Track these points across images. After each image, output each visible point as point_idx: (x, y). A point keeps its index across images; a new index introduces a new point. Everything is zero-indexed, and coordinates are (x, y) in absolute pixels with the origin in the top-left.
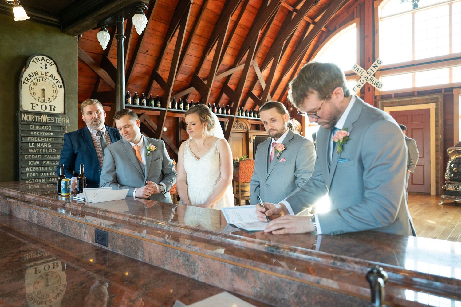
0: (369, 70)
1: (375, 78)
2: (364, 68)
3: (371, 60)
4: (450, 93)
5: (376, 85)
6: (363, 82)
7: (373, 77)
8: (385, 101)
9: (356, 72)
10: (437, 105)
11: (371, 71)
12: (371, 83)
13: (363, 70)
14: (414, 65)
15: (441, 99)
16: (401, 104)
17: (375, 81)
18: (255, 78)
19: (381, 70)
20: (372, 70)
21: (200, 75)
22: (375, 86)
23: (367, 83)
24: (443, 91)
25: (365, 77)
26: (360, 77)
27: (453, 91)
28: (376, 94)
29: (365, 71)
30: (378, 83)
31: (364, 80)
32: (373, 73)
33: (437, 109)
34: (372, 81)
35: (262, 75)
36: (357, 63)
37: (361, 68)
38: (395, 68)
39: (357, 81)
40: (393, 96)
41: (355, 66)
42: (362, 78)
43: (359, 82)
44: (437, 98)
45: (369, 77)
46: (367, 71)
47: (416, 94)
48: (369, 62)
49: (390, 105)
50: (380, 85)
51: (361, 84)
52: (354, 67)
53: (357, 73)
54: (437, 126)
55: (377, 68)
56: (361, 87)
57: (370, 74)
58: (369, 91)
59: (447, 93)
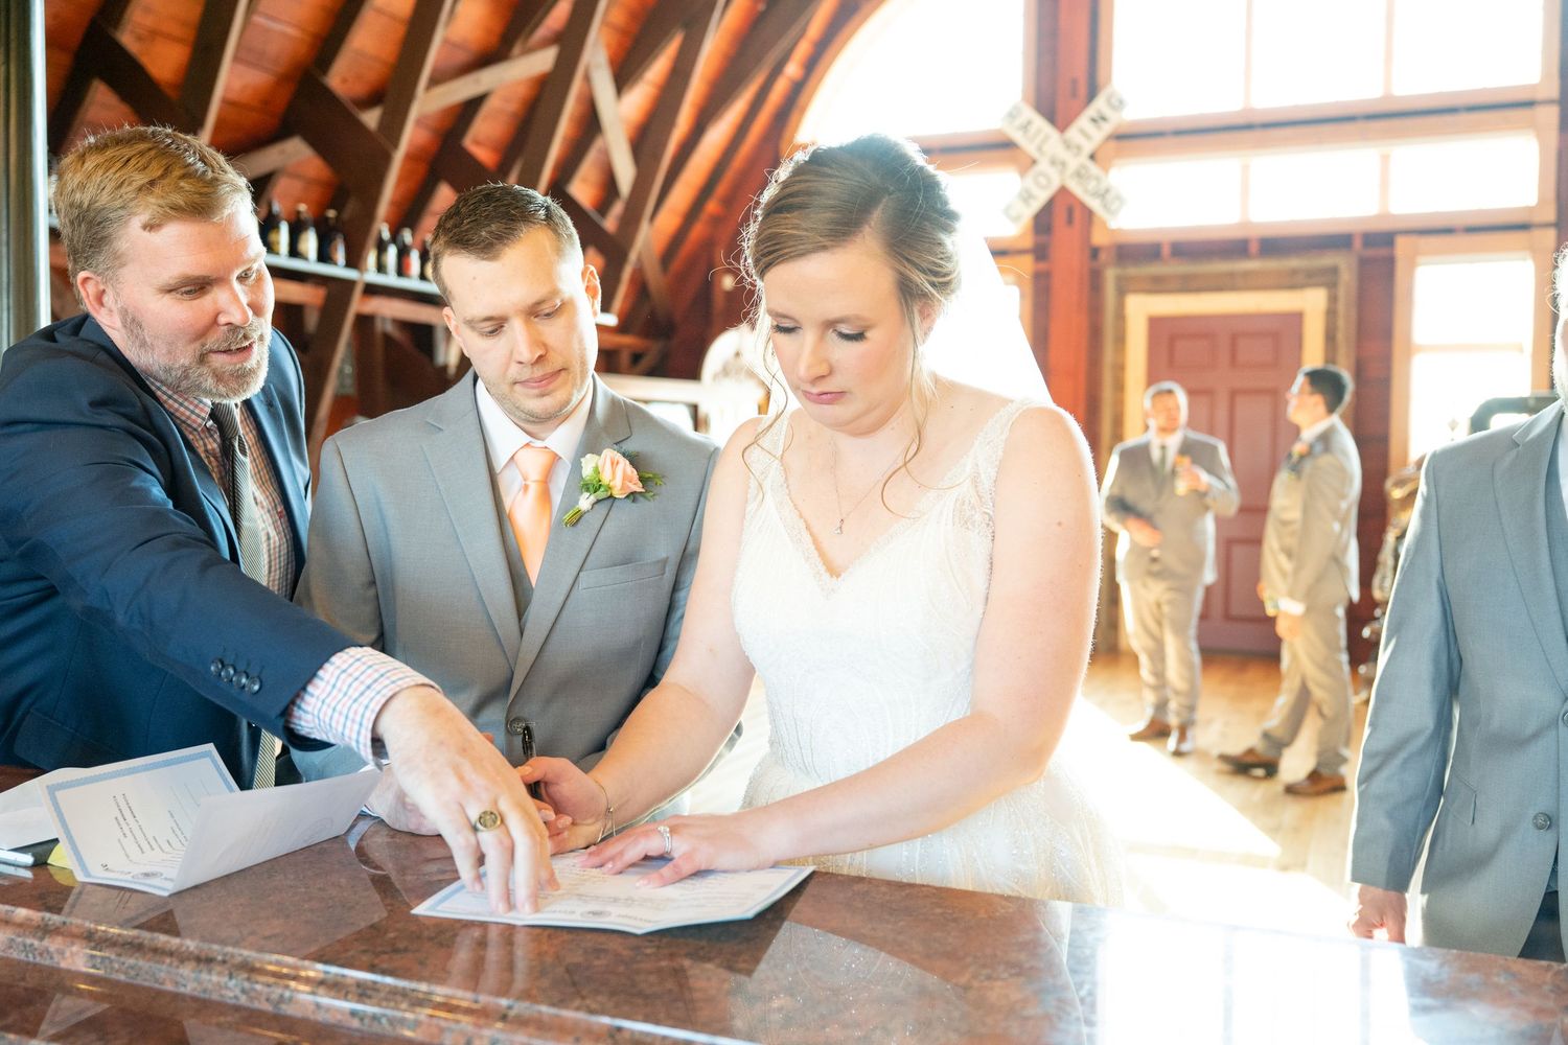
0: (1073, 133)
1: (1094, 169)
2: (1052, 122)
3: (1083, 90)
4: (1382, 252)
5: (1098, 200)
6: (1045, 183)
7: (1088, 163)
8: (1131, 270)
9: (1017, 136)
10: (1333, 300)
11: (1079, 138)
12: (1079, 191)
13: (1047, 128)
14: (1249, 127)
15: (1347, 277)
16: (1194, 286)
17: (1094, 181)
18: (590, 124)
19: (1119, 137)
20: (1086, 131)
21: (341, 78)
22: (1094, 204)
23: (1063, 191)
24: (1358, 244)
25: (1055, 161)
26: (1034, 162)
27: (1393, 245)
28: (1098, 238)
29: (1055, 135)
30: (1108, 189)
31: (1052, 172)
32: (1088, 147)
33: (1331, 313)
34: (1084, 180)
35: (621, 112)
36: (1025, 99)
37: (1040, 123)
38: (1179, 133)
39: (1023, 172)
40: (1166, 251)
41: (1015, 112)
42: (1043, 165)
43: (1029, 182)
44: (1334, 271)
45: (1073, 163)
46: (1066, 137)
47: (1254, 248)
48: (1074, 94)
49: (1149, 287)
50: (1118, 201)
51: (1036, 191)
52: (1010, 113)
53: (1023, 143)
55: (1107, 128)
56: (1037, 205)
57: (1076, 150)
58: (1070, 225)
59: (1370, 253)
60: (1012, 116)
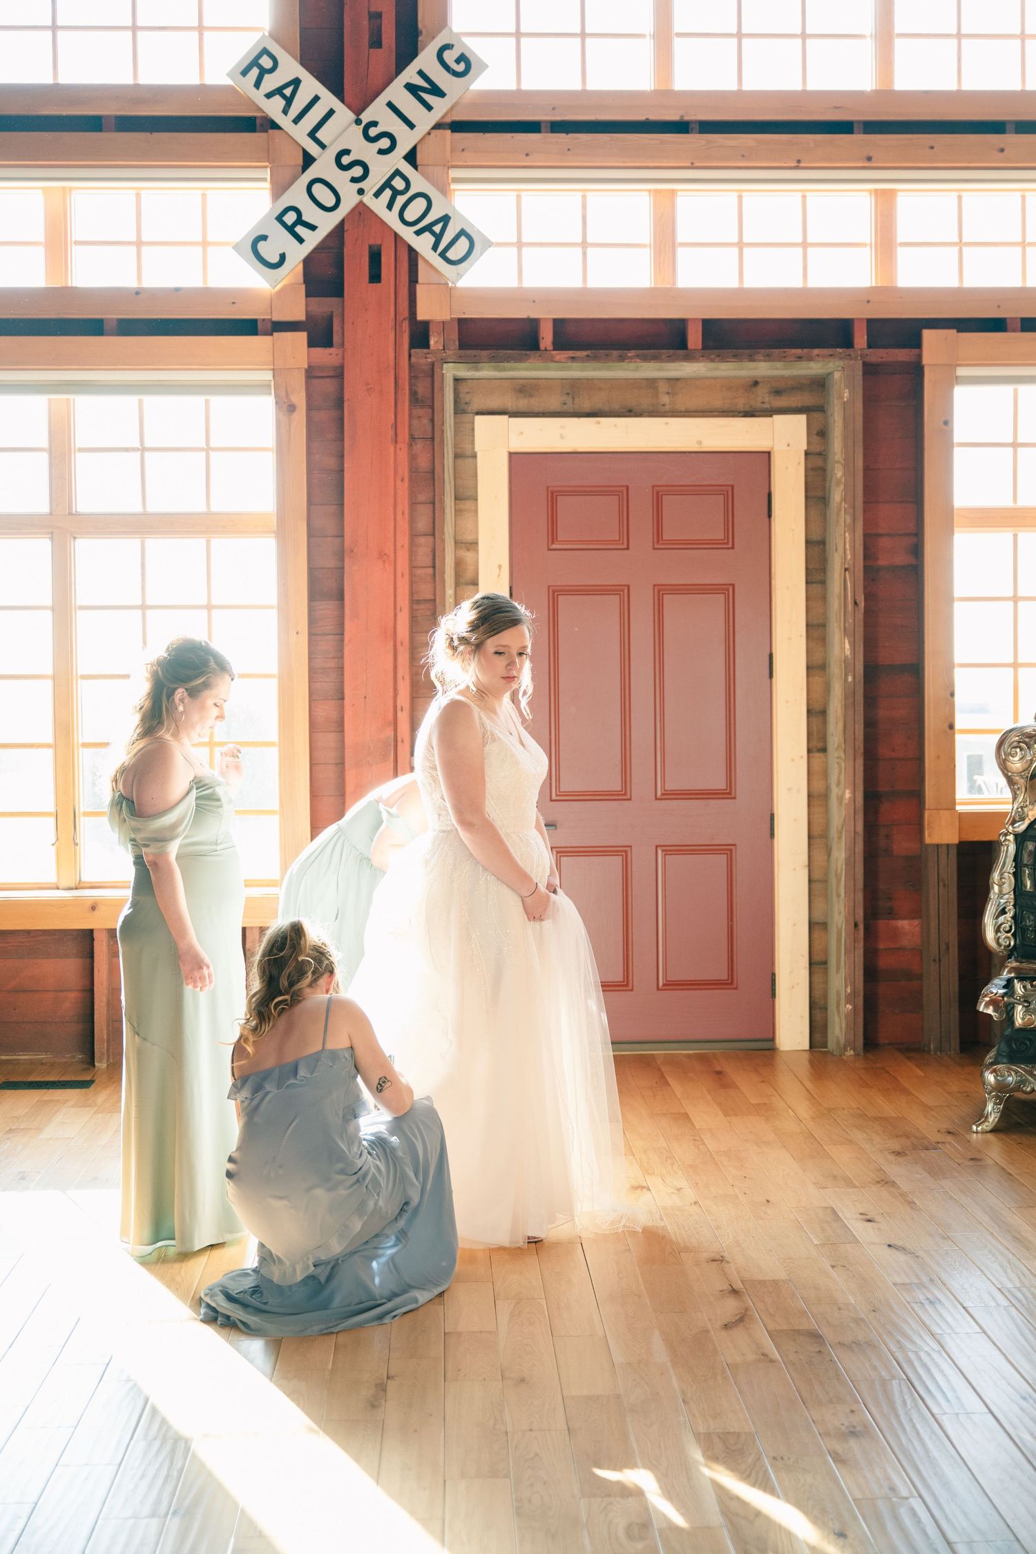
0: (376, 111)
1: (418, 182)
2: (338, 92)
3: (391, 33)
4: (904, 355)
5: (428, 239)
6: (328, 199)
7: (406, 169)
8: (487, 372)
9: (273, 108)
10: (819, 434)
11: (390, 123)
12: (391, 219)
13: (328, 100)
14: (681, 127)
15: (846, 395)
16: (587, 406)
17: (420, 204)
19: (458, 127)
20: (403, 111)
22: (423, 244)
23: (361, 211)
24: (860, 340)
25: (346, 160)
26: (308, 160)
27: (917, 343)
28: (429, 307)
29: (344, 115)
30: (445, 219)
31: (341, 180)
32: (407, 139)
34: (401, 200)
37: (311, 86)
40: (546, 334)
41: (266, 62)
42: (324, 166)
43: (297, 196)
44: (820, 384)
45: (381, 168)
46: (366, 117)
47: (694, 338)
48: (376, 43)
49: (510, 402)
50: (463, 244)
51: (311, 213)
52: (255, 63)
53: (285, 122)
54: (816, 574)
56: (313, 240)
57: (385, 143)
58: (375, 277)
59: (879, 355)
60: (259, 66)
